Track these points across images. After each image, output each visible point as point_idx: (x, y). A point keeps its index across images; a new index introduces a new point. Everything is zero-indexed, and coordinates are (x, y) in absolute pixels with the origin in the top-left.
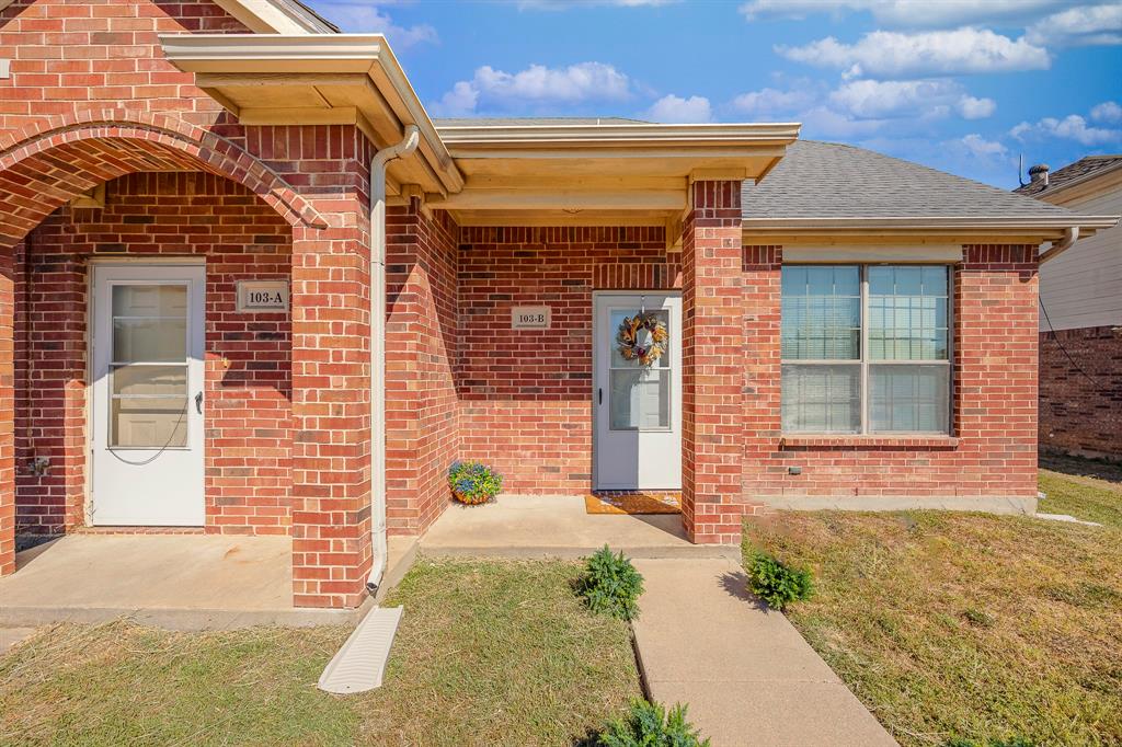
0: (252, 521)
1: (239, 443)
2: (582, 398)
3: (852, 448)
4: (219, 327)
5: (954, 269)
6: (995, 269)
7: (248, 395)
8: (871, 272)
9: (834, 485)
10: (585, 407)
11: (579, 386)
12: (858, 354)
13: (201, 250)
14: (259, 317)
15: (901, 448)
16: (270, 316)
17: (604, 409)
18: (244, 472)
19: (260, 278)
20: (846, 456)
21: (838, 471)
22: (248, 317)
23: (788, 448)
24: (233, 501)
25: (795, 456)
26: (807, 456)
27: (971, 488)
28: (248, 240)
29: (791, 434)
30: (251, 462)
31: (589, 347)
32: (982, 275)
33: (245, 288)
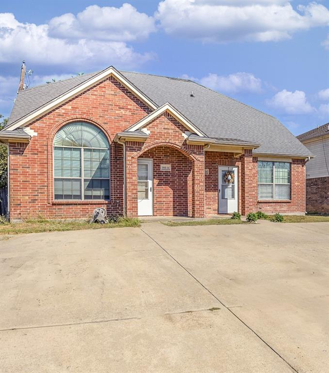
0: (164, 213)
1: (161, 198)
2: (216, 191)
3: (271, 203)
4: (157, 173)
5: (291, 163)
6: (298, 164)
7: (163, 188)
8: (275, 164)
9: (268, 211)
10: (216, 193)
11: (215, 189)
12: (272, 182)
13: (152, 157)
14: (165, 172)
15: (280, 202)
16: (167, 172)
17: (220, 194)
18: (163, 203)
19: (165, 164)
20: (270, 204)
21: (269, 208)
22: (163, 172)
23: (260, 203)
24: (160, 210)
25: (260, 204)
26: (262, 204)
27: (293, 211)
28: (162, 156)
29: (260, 199)
30: (163, 201)
31: (217, 179)
32: (295, 165)
33: (162, 166)
